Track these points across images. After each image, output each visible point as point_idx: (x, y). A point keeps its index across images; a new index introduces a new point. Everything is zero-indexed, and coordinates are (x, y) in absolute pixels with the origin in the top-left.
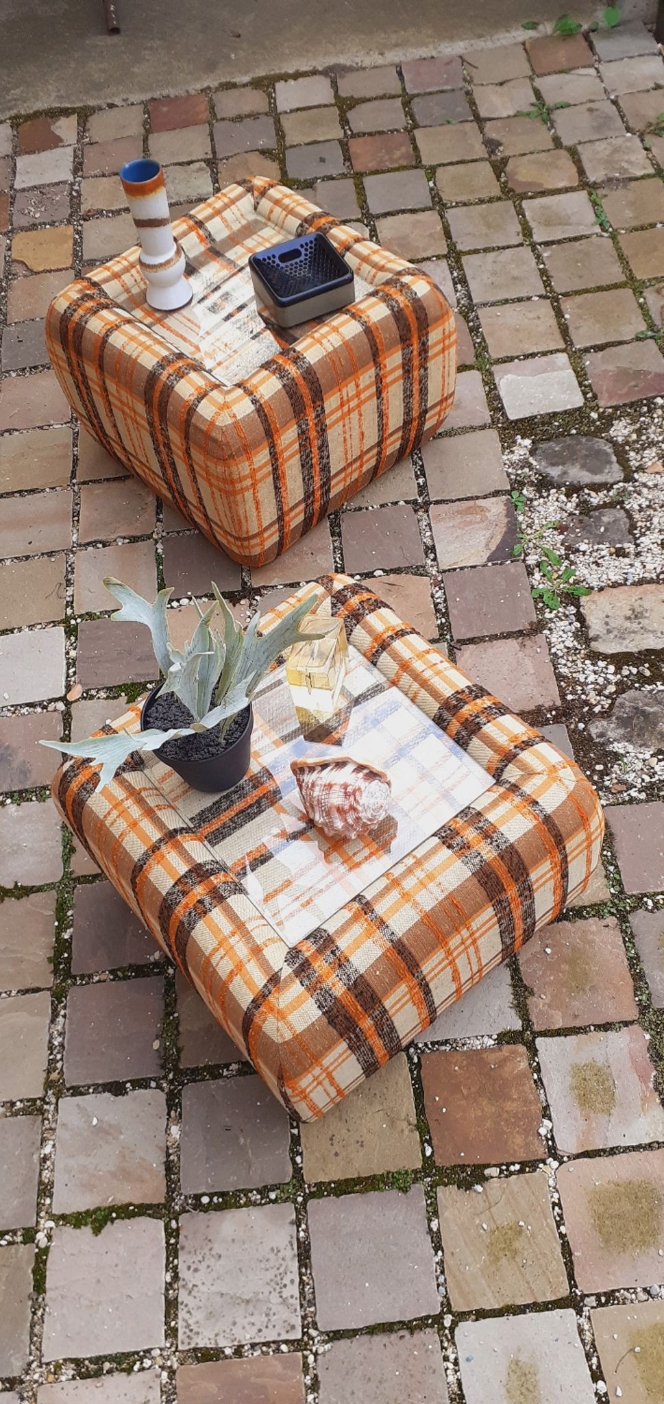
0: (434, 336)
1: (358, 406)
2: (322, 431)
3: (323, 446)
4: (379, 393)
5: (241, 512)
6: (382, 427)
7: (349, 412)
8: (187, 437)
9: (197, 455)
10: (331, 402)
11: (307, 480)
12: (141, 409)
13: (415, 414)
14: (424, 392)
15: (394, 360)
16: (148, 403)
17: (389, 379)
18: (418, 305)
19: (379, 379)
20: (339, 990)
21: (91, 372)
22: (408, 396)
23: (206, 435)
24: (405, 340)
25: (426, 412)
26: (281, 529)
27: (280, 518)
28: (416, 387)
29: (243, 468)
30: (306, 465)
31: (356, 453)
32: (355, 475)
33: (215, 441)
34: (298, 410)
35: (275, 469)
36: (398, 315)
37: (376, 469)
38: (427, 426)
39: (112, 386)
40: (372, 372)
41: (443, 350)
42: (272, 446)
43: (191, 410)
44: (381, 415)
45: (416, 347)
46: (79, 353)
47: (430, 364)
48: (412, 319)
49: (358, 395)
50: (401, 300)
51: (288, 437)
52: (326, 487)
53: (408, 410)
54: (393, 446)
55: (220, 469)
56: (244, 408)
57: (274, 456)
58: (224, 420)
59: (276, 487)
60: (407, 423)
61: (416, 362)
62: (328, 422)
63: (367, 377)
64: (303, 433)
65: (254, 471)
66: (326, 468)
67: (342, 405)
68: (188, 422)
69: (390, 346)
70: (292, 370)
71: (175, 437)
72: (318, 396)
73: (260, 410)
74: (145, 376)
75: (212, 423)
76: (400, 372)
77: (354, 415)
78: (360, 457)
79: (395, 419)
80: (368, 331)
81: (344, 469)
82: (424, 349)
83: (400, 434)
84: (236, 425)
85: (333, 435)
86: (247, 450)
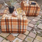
10: (31, 8)
18: (38, 7)
20: (7, 19)
22: (35, 12)
29: (24, 8)
34: (29, 7)
51: (28, 8)
53: (35, 13)
54: (34, 14)
63: (34, 9)
69: (36, 8)
86: (25, 7)
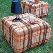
0: (48, 30)
1: (37, 35)
2: (32, 37)
3: (31, 39)
4: (40, 35)
5: (18, 45)
6: (40, 40)
7: (36, 36)
8: (13, 33)
9: (13, 36)
11: (28, 44)
12: (8, 30)
13: (44, 40)
14: (46, 37)
15: (43, 31)
16: (9, 29)
17: (42, 33)
19: (40, 33)
21: (4, 26)
23: (15, 33)
24: (44, 29)
25: (45, 40)
26: (23, 50)
27: (23, 48)
28: (45, 36)
30: (28, 41)
31: (36, 42)
32: (35, 46)
33: (16, 34)
35: (24, 40)
36: (44, 26)
37: (38, 46)
38: (45, 42)
39: (6, 27)
40: (40, 31)
41: (49, 32)
42: (24, 37)
43: (14, 30)
44: (40, 38)
45: (46, 31)
46: (3, 23)
47: (47, 33)
48: (46, 27)
49: (37, 34)
50: (45, 24)
52: (31, 45)
55: (16, 38)
56: (22, 30)
57: (24, 38)
58: (18, 31)
59: (24, 43)
60: (43, 40)
61: (45, 32)
62: (33, 36)
64: (29, 36)
65: (21, 39)
66: (31, 43)
67: (35, 34)
68: (13, 31)
70: (29, 28)
71: (11, 33)
72: (32, 32)
73: (24, 31)
74: (10, 26)
75: (17, 31)
76: (43, 33)
77: (36, 37)
78: (36, 43)
79: (41, 39)
80: (40, 26)
81: (33, 44)
82: (47, 31)
83: (41, 42)
84: (20, 32)
85: (33, 38)
